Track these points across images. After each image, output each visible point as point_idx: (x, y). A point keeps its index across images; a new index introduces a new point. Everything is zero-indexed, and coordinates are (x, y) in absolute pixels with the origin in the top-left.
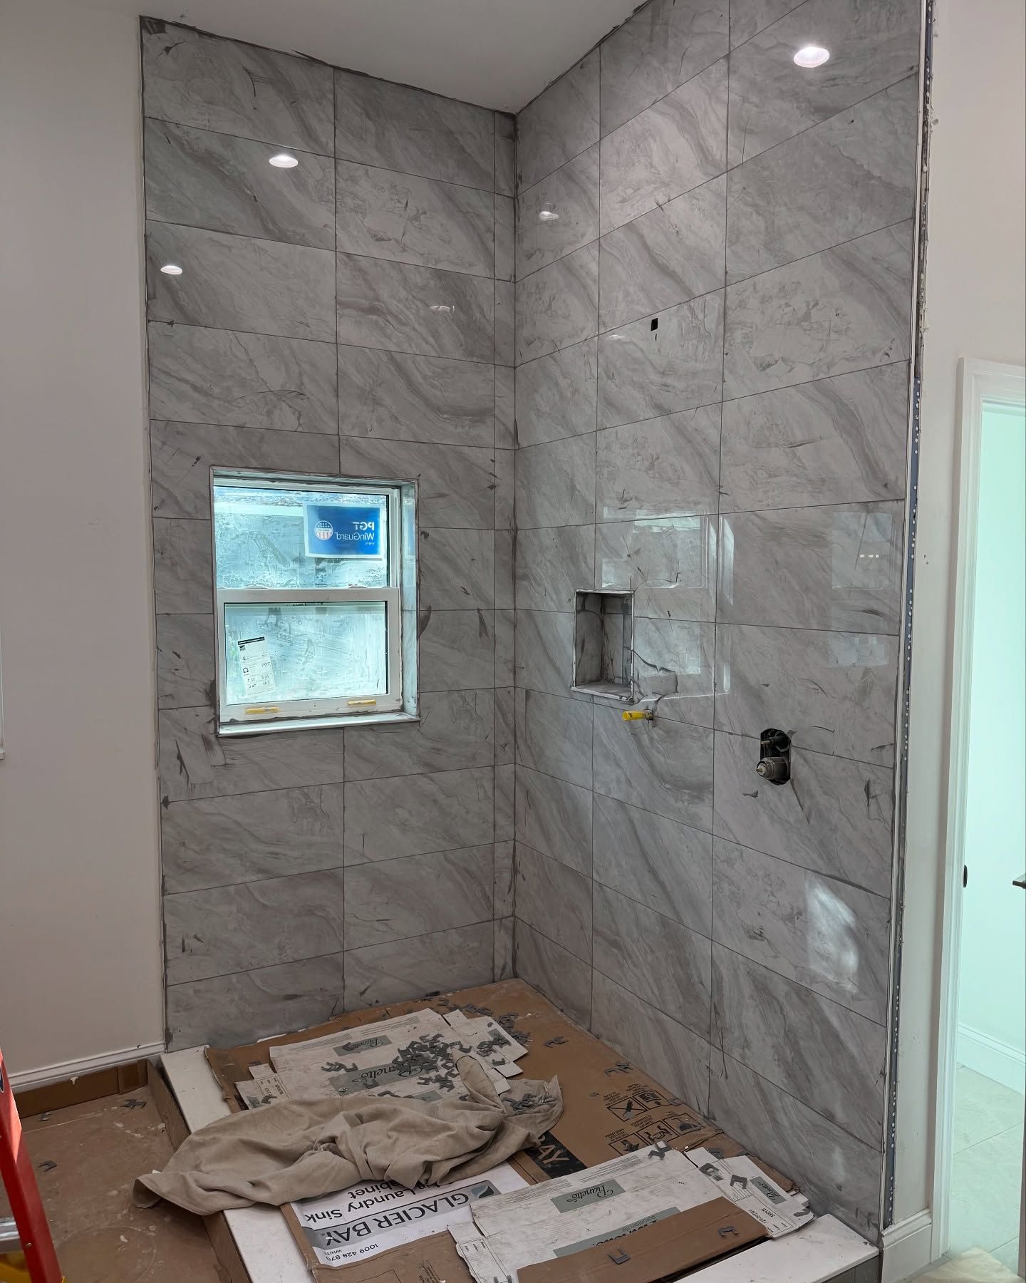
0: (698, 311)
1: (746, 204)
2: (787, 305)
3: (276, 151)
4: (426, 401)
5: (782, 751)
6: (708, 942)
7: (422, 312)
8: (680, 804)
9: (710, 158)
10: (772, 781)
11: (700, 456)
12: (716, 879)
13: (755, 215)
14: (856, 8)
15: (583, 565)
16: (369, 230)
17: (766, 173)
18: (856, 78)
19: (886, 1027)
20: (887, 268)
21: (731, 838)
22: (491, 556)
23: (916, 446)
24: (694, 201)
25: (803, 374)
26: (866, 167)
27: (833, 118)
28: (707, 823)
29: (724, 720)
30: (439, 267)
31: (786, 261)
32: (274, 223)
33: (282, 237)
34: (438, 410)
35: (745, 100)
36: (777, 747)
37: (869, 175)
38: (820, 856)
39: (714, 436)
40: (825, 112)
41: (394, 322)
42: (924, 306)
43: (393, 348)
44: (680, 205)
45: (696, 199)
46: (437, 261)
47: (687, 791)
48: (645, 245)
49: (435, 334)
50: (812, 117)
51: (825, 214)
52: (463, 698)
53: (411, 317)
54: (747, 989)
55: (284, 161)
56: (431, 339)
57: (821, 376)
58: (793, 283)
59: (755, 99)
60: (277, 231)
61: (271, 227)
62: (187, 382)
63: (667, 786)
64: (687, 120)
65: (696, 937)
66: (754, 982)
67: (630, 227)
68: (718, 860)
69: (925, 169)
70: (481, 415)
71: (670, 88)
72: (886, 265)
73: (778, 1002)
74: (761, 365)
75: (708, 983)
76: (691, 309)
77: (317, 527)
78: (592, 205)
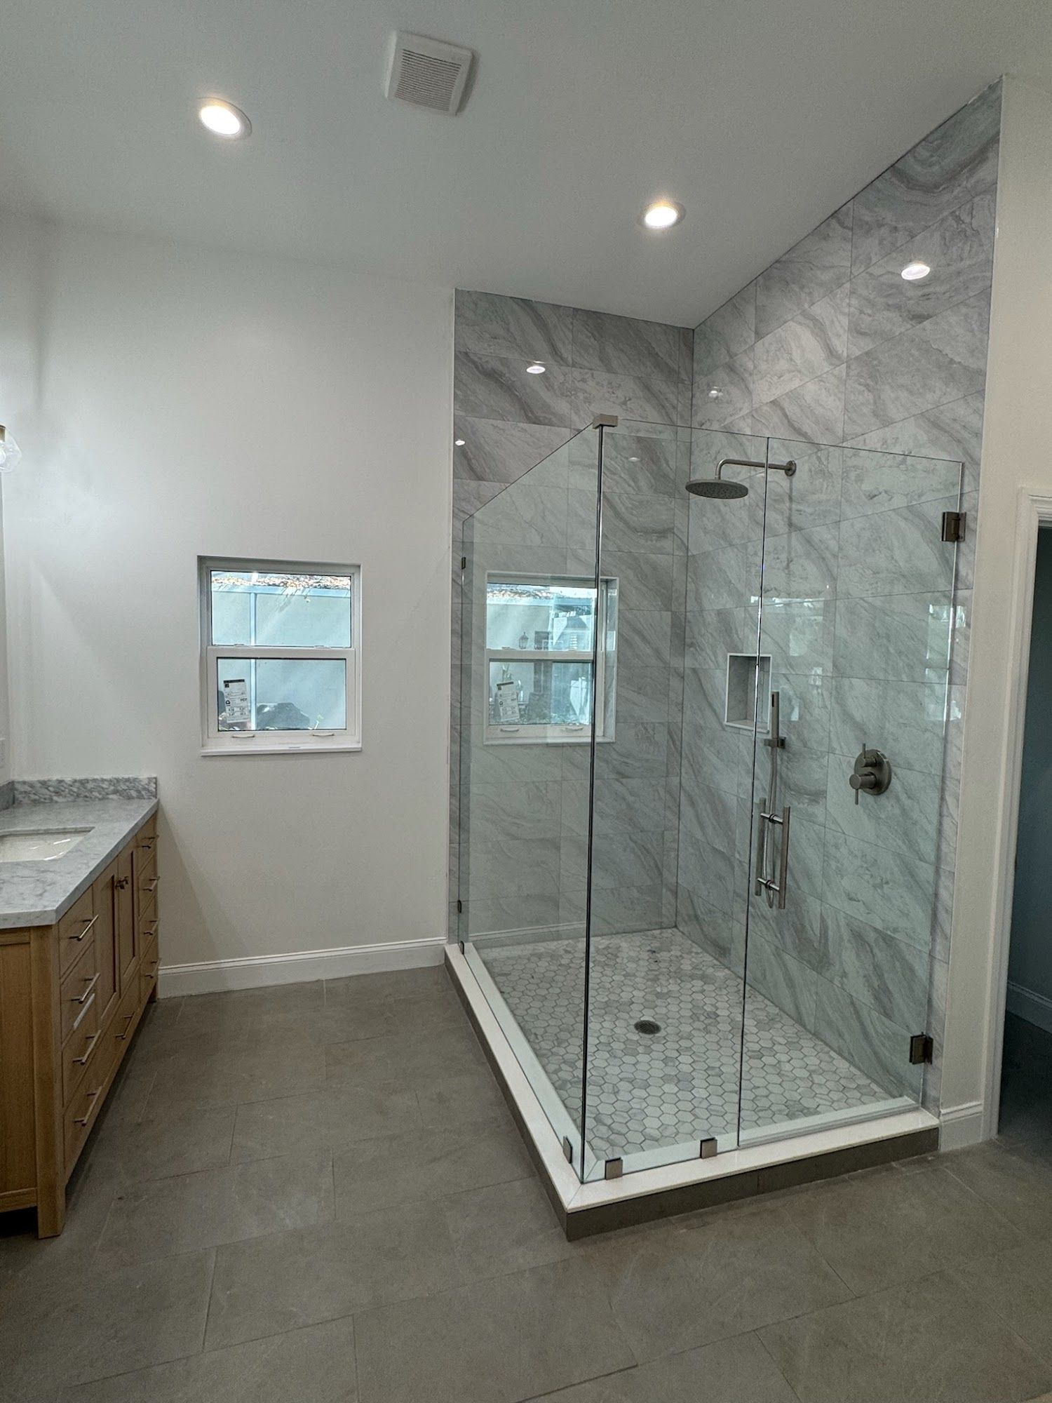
0: (823, 459)
1: (860, 384)
2: (888, 454)
3: (531, 364)
4: (629, 526)
6: (818, 902)
7: (627, 465)
8: (801, 806)
9: (834, 353)
10: (869, 792)
11: (824, 559)
12: (826, 858)
13: (866, 393)
14: (945, 244)
15: (735, 636)
17: (875, 362)
18: (944, 293)
20: (964, 426)
21: (840, 830)
22: (668, 630)
24: (822, 383)
25: (899, 502)
26: (950, 356)
27: (925, 323)
28: (821, 819)
29: (835, 745)
30: (639, 435)
31: (887, 422)
32: (532, 413)
33: (537, 421)
34: (635, 530)
35: (861, 312)
37: (952, 361)
38: (904, 843)
39: (833, 544)
40: (920, 318)
43: (606, 490)
44: (812, 387)
45: (823, 382)
46: (638, 431)
47: (808, 797)
48: (786, 415)
49: (635, 480)
50: (911, 322)
51: (918, 389)
52: (646, 729)
53: (619, 468)
54: (846, 934)
55: (536, 369)
56: (633, 484)
57: (914, 503)
58: (893, 438)
59: (869, 311)
60: (533, 417)
61: (530, 415)
63: (791, 792)
64: (819, 329)
65: (810, 899)
66: (851, 931)
67: (774, 403)
68: (828, 845)
70: (663, 533)
71: (806, 306)
72: (963, 424)
73: (869, 945)
74: (869, 496)
75: (818, 933)
76: (819, 458)
78: (747, 388)
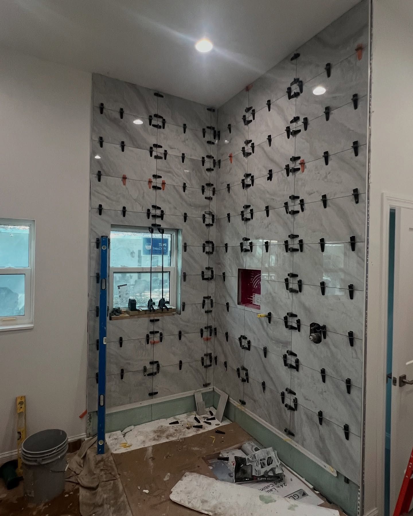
1: (303, 139)
2: (319, 173)
3: (135, 119)
5: (318, 331)
8: (278, 349)
10: (315, 342)
11: (286, 224)
15: (242, 260)
16: (168, 145)
19: (361, 437)
22: (207, 256)
23: (368, 223)
26: (348, 127)
27: (335, 110)
30: (192, 158)
32: (136, 142)
33: (139, 147)
34: (190, 205)
36: (316, 330)
37: (349, 130)
38: (333, 370)
41: (176, 176)
42: (370, 175)
43: (175, 184)
46: (191, 156)
47: (281, 344)
48: (265, 152)
49: (190, 180)
51: (333, 142)
52: (197, 307)
53: (182, 174)
54: (304, 419)
55: (138, 122)
58: (321, 166)
59: (306, 104)
60: (138, 145)
62: (104, 195)
63: (274, 342)
66: (307, 416)
69: (370, 128)
70: (204, 207)
73: (317, 424)
74: (309, 194)
75: (289, 416)
76: (282, 174)
77: (146, 245)
